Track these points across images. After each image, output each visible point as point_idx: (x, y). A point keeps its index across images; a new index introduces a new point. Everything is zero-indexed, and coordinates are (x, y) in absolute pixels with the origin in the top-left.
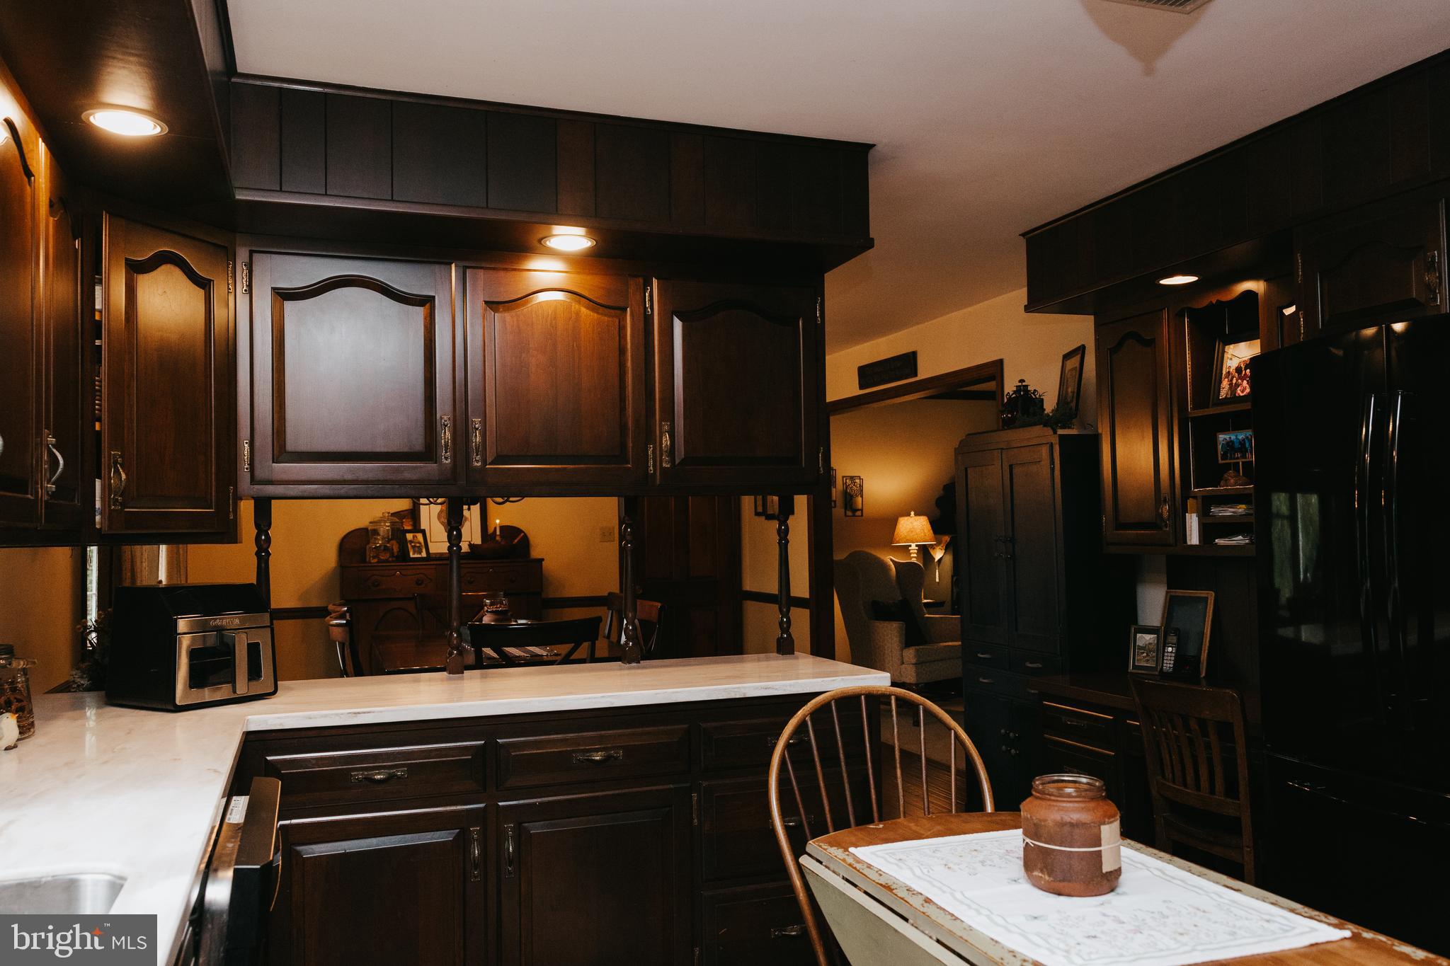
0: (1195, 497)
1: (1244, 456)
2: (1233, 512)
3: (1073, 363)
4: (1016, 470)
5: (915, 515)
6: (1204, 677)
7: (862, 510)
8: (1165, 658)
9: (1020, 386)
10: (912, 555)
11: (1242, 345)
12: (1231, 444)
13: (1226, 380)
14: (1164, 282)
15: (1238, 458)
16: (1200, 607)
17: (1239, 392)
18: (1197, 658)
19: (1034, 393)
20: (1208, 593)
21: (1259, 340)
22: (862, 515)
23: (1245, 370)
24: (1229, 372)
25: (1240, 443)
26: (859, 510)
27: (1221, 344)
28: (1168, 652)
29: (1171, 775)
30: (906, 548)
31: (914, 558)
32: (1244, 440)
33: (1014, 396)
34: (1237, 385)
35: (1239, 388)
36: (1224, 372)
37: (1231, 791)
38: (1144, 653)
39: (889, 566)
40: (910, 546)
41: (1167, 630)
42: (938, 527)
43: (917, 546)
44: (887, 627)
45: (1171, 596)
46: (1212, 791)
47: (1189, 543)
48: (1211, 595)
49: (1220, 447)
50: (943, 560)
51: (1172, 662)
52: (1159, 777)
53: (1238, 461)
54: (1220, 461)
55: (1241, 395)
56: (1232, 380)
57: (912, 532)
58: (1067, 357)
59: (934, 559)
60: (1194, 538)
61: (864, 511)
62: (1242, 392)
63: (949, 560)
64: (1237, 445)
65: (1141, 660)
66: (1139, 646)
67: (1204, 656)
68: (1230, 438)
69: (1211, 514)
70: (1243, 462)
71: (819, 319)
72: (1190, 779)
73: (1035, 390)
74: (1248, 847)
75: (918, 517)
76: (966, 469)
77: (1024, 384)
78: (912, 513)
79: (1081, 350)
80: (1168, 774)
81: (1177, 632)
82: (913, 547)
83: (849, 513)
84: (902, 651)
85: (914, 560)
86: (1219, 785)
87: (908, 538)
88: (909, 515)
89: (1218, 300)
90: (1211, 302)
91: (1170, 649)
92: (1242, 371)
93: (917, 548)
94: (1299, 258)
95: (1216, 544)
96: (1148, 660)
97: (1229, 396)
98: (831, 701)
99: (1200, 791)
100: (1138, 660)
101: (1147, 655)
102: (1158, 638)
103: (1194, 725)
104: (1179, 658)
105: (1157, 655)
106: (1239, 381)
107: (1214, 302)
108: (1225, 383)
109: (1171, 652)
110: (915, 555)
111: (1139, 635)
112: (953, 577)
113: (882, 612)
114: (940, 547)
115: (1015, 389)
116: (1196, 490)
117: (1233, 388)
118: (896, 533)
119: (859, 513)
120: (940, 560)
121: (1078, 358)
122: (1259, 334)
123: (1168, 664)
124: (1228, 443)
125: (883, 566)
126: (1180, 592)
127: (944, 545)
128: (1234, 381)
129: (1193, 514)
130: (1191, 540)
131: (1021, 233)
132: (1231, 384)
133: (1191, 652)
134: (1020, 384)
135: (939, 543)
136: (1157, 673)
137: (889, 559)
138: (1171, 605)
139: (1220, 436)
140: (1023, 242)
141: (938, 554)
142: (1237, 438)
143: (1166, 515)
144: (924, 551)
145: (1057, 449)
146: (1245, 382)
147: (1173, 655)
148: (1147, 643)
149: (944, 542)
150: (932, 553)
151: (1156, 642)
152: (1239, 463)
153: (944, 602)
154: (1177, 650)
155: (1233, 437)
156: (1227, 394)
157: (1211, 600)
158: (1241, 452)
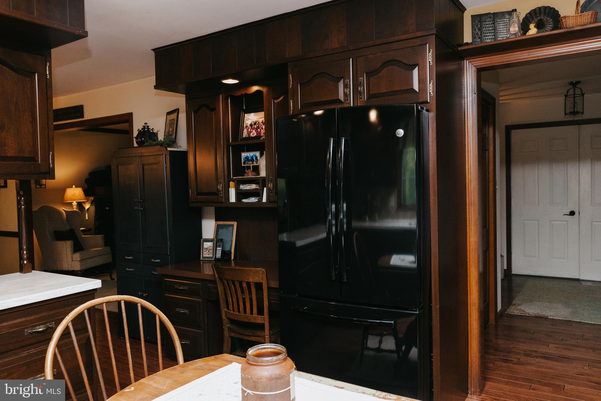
0: (233, 181)
1: (253, 163)
2: (250, 188)
3: (174, 116)
4: (145, 167)
5: (76, 187)
6: (233, 259)
7: (45, 185)
8: (217, 252)
9: (145, 126)
10: (74, 207)
11: (252, 114)
12: (247, 157)
13: (246, 129)
14: (225, 81)
15: (250, 164)
16: (231, 229)
17: (252, 135)
18: (230, 252)
19: (152, 130)
20: (234, 223)
21: (264, 112)
22: (45, 187)
23: (254, 125)
24: (247, 126)
25: (251, 157)
26: (43, 185)
27: (243, 113)
28: (218, 250)
29: (232, 308)
30: (70, 204)
31: (75, 208)
32: (253, 156)
33: (142, 130)
34: (251, 132)
35: (252, 133)
36: (245, 126)
37: (261, 312)
38: (207, 251)
39: (63, 213)
40: (73, 202)
41: (218, 241)
42: (87, 193)
43: (76, 202)
44: (63, 244)
45: (217, 225)
46: (252, 313)
47: (230, 201)
48: (235, 224)
49: (242, 159)
50: (90, 208)
51: (220, 254)
52: (225, 309)
53: (250, 165)
54: (243, 165)
55: (253, 136)
56: (248, 129)
57: (74, 195)
58: (169, 113)
59: (85, 208)
60: (233, 199)
61: (46, 185)
62: (253, 135)
63: (93, 208)
64: (250, 158)
65: (206, 254)
66: (204, 248)
67: (233, 251)
68: (247, 155)
69: (240, 188)
70: (252, 166)
71: (48, 76)
72: (241, 309)
73: (153, 129)
74: (267, 335)
75: (77, 188)
76: (118, 166)
77: (147, 125)
78: (74, 186)
79: (177, 111)
80: (231, 308)
81: (221, 240)
82: (75, 203)
83: (38, 186)
84: (72, 255)
85: (75, 209)
86: (255, 310)
87: (72, 198)
88: (72, 187)
89: (245, 93)
90: (242, 93)
91: (219, 248)
92: (252, 126)
93: (77, 203)
94: (291, 77)
95: (243, 201)
96: (209, 254)
97: (247, 136)
98: (84, 310)
99: (246, 314)
100: (204, 254)
101: (209, 252)
102: (213, 244)
103: (244, 285)
104: (223, 252)
105: (213, 251)
106: (252, 130)
107: (244, 94)
108: (245, 131)
109: (220, 250)
110: (76, 207)
111: (205, 243)
112: (95, 216)
113: (60, 236)
114: (88, 202)
115: (142, 127)
116: (234, 178)
117: (249, 133)
118: (65, 196)
119: (43, 186)
120: (88, 209)
121: (176, 114)
122: (263, 110)
123: (219, 255)
124: (246, 157)
125: (59, 213)
126: (221, 223)
127: (90, 201)
128: (249, 130)
129: (232, 189)
130: (231, 200)
131: (152, 49)
132: (248, 131)
133: (227, 249)
134: (145, 125)
135: (88, 200)
136: (213, 259)
137: (63, 209)
138: (218, 228)
139: (243, 154)
140: (153, 54)
141: (87, 206)
142: (250, 155)
143: (221, 189)
144: (80, 205)
145: (168, 157)
146: (254, 131)
147: (221, 251)
148: (209, 246)
149: (90, 200)
150: (84, 206)
151: (212, 246)
152: (250, 166)
153: (91, 229)
154: (222, 249)
155: (248, 155)
156: (246, 135)
157: (235, 225)
158: (252, 161)
